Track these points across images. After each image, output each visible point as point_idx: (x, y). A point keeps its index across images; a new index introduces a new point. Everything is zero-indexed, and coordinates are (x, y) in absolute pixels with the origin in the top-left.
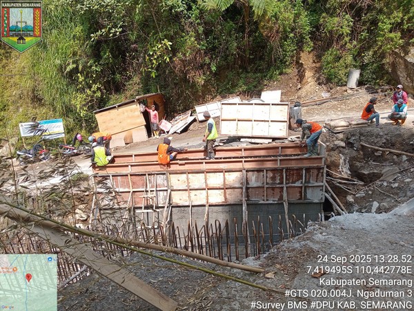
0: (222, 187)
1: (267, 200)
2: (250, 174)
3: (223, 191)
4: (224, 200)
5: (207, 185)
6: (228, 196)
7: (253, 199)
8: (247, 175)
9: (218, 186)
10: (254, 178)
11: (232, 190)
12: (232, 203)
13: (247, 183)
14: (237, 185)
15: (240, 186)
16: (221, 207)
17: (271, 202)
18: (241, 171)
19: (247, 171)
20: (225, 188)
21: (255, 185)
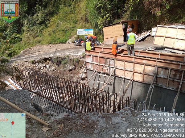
0: (142, 73)
1: (168, 87)
2: (160, 69)
3: (142, 75)
4: (142, 80)
5: (134, 70)
6: (145, 79)
7: (160, 84)
8: (158, 70)
9: (140, 72)
10: (162, 72)
11: (148, 76)
12: (147, 83)
13: (157, 74)
14: (151, 74)
15: (153, 75)
16: (140, 83)
17: (171, 89)
18: (155, 67)
19: (158, 67)
20: (144, 74)
21: (162, 77)
